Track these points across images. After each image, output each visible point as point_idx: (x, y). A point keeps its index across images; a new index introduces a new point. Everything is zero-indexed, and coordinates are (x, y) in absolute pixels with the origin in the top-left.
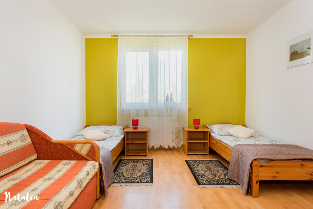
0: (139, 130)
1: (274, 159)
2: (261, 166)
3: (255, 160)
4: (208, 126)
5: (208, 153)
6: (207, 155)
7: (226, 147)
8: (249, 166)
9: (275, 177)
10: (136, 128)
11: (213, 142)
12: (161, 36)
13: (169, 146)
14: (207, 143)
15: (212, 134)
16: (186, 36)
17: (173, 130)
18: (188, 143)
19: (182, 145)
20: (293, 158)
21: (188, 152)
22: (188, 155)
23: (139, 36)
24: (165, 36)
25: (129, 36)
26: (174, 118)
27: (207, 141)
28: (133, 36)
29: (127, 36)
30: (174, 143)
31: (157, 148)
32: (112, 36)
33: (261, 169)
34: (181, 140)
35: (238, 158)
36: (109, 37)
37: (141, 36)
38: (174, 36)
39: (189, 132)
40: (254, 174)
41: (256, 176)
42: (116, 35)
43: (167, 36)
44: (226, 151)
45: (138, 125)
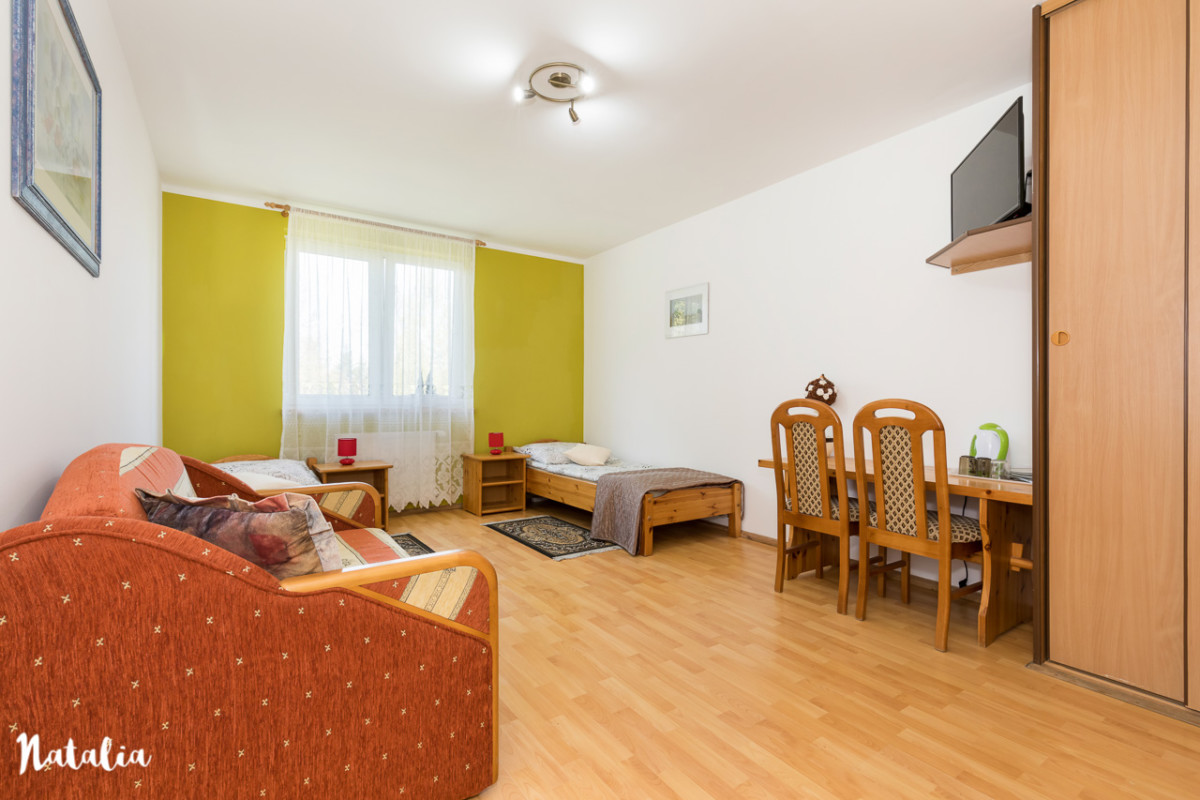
0: (357, 466)
1: (669, 488)
2: (655, 503)
3: (647, 493)
4: (516, 448)
5: (524, 506)
6: (520, 510)
7: (578, 483)
8: (638, 505)
9: (672, 518)
10: (351, 463)
11: (539, 479)
12: (411, 230)
13: (430, 502)
14: (522, 484)
15: (534, 464)
16: (471, 241)
17: (441, 460)
18: (484, 488)
19: (461, 496)
20: (692, 484)
21: (483, 509)
22: (483, 515)
23: (352, 220)
24: (421, 232)
25: (323, 214)
26: (442, 433)
27: (522, 479)
28: (334, 217)
29: (317, 213)
30: (445, 492)
31: (402, 511)
32: (267, 204)
33: (655, 507)
34: (458, 484)
35: (612, 498)
36: (259, 204)
37: (357, 221)
38: (444, 236)
39: (485, 463)
40: (647, 517)
41: (650, 520)
42: (284, 204)
43: (426, 233)
44: (580, 491)
45: (354, 454)
